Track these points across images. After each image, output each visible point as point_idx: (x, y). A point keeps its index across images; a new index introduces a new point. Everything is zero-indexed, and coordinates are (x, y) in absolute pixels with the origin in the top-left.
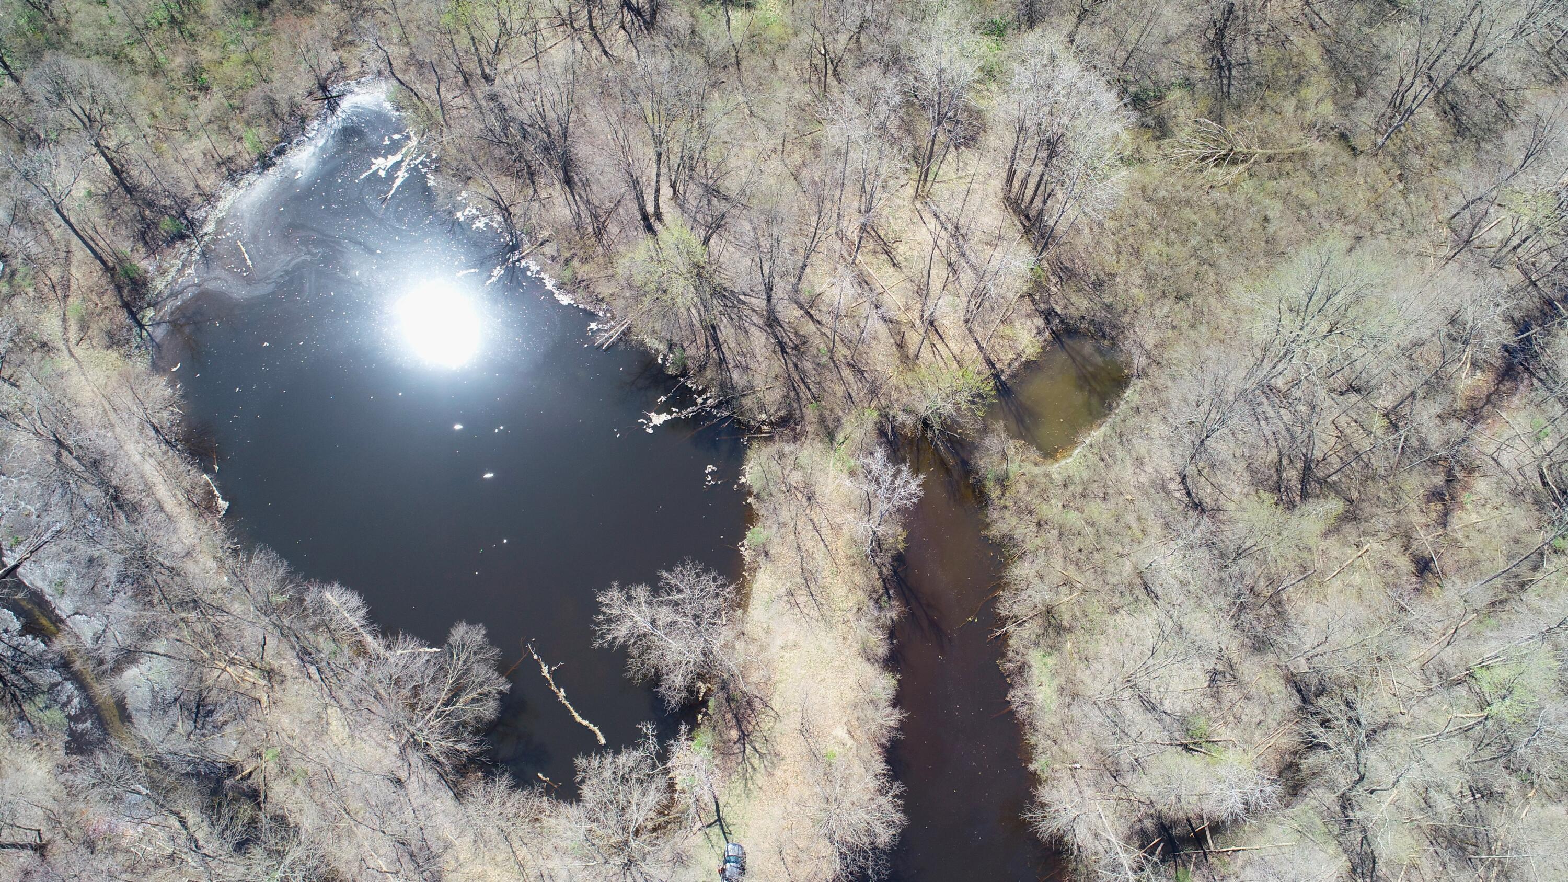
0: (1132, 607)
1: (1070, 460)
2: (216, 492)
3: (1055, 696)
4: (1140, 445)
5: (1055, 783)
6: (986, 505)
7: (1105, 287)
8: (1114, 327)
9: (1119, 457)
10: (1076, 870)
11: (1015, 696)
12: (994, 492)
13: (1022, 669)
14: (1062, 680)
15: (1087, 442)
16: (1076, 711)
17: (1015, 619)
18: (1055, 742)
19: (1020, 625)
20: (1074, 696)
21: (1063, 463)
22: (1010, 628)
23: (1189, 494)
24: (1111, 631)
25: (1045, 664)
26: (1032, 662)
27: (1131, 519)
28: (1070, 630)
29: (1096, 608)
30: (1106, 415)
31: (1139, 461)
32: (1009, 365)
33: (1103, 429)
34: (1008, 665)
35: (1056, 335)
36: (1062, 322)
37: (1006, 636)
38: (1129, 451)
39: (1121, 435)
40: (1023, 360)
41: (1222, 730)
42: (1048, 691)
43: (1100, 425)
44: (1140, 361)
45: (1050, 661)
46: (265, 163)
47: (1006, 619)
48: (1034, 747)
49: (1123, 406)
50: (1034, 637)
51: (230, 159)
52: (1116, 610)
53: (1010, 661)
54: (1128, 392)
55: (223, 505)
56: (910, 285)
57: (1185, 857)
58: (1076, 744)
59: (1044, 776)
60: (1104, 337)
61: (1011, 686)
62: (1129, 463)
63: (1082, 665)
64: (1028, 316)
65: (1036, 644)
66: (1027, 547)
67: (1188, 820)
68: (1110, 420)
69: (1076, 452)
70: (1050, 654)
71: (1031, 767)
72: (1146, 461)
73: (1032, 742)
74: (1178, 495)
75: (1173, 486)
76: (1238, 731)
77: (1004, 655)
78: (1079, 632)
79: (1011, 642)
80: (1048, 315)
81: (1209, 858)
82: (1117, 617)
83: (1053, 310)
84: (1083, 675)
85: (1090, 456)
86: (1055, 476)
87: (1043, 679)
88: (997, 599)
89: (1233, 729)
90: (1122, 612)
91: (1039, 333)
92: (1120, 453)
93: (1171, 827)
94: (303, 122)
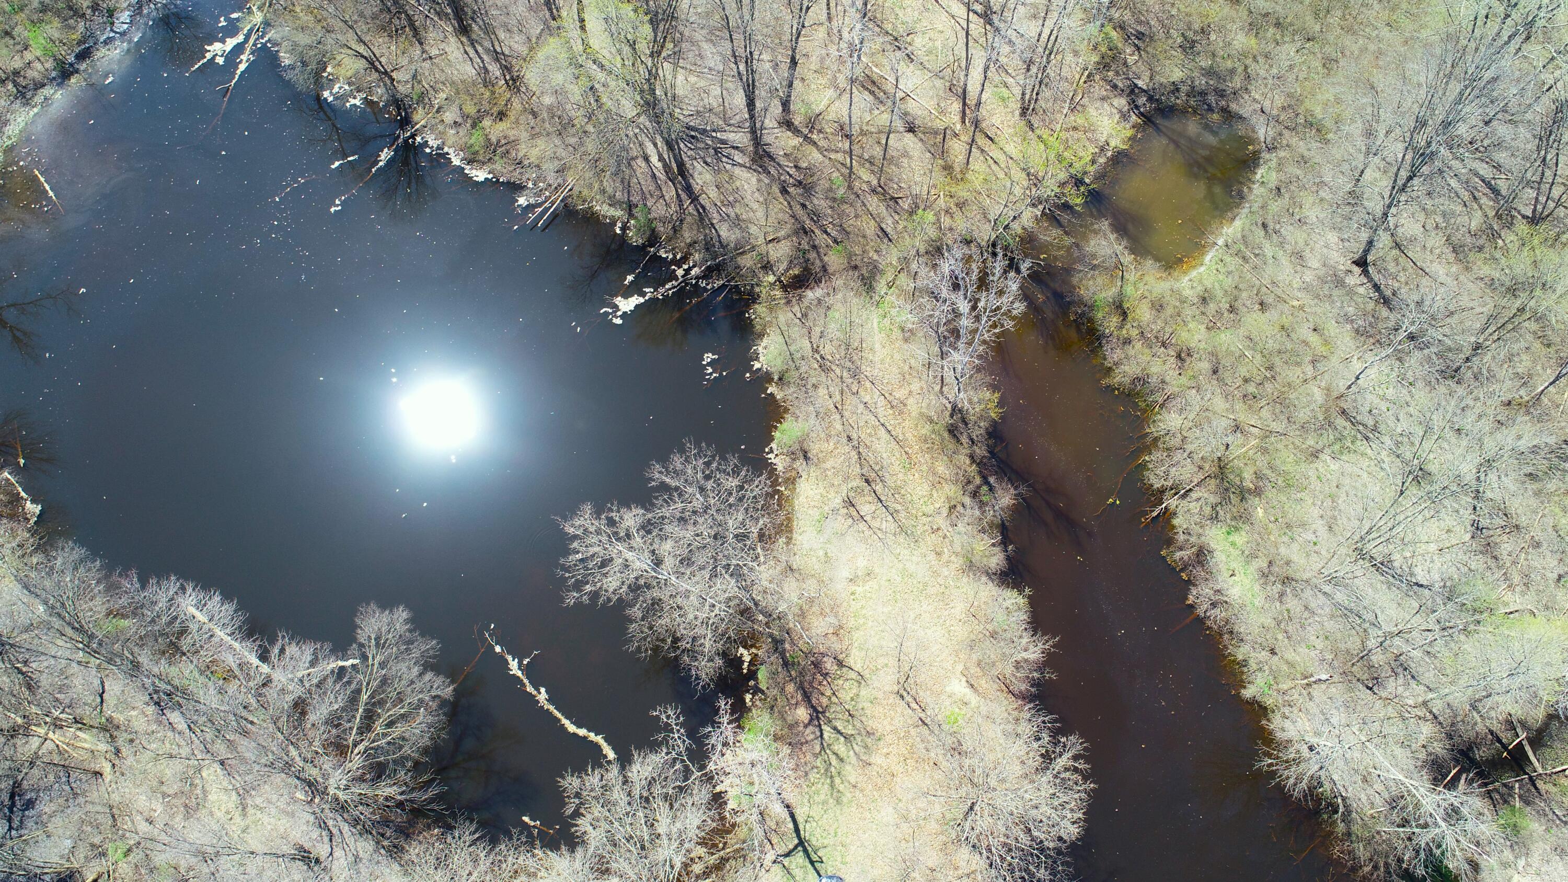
0: (1337, 447)
1: (1202, 269)
2: (23, 494)
3: (1257, 587)
4: (1293, 235)
5: (1287, 710)
6: (1100, 345)
7: (1198, 47)
8: (1221, 94)
9: (1269, 254)
10: (1349, 834)
11: (1200, 595)
12: (1110, 324)
13: (1202, 555)
14: (1263, 563)
15: (1221, 242)
16: (1292, 603)
17: (1175, 489)
18: (1273, 652)
19: (1184, 496)
20: (1287, 580)
21: (1194, 274)
22: (1172, 502)
23: (1376, 287)
24: (1315, 484)
25: (1233, 544)
26: (1213, 545)
27: (1304, 332)
28: (1258, 492)
29: (1287, 459)
30: (1238, 206)
31: (1299, 256)
32: (1093, 162)
33: (1238, 223)
34: (1178, 555)
35: (1148, 119)
36: (1151, 99)
37: (1168, 515)
38: (1281, 245)
39: (1264, 226)
40: (1109, 154)
41: (1508, 597)
42: (1247, 581)
43: (1233, 219)
44: (1263, 132)
45: (1240, 539)
46: (65, 73)
47: (1162, 491)
48: (1244, 663)
49: (1257, 189)
50: (1208, 510)
51: (16, 73)
52: (1315, 455)
53: (1181, 549)
54: (1260, 172)
55: (32, 508)
56: (939, 83)
57: (1504, 790)
58: (1302, 650)
59: (1269, 702)
60: (1210, 109)
61: (1189, 583)
62: (1284, 261)
63: (1286, 539)
64: (1103, 99)
65: (1214, 518)
66: (1169, 390)
67: (1491, 732)
68: (1246, 210)
69: (1208, 258)
70: (1237, 529)
71: (1248, 693)
72: (1307, 254)
73: (1240, 657)
74: (1361, 290)
75: (1351, 280)
76: (1531, 595)
77: (1170, 542)
78: (1270, 493)
79: (1176, 522)
80: (1133, 91)
81: (1540, 784)
82: (1319, 465)
83: (1136, 85)
84: (1293, 552)
85: (1228, 259)
86: (1187, 292)
87: (1234, 565)
88: (1143, 466)
89: (1523, 594)
90: (1324, 457)
91: (1124, 117)
92: (1268, 250)
93: (1470, 748)
94: (111, 16)
